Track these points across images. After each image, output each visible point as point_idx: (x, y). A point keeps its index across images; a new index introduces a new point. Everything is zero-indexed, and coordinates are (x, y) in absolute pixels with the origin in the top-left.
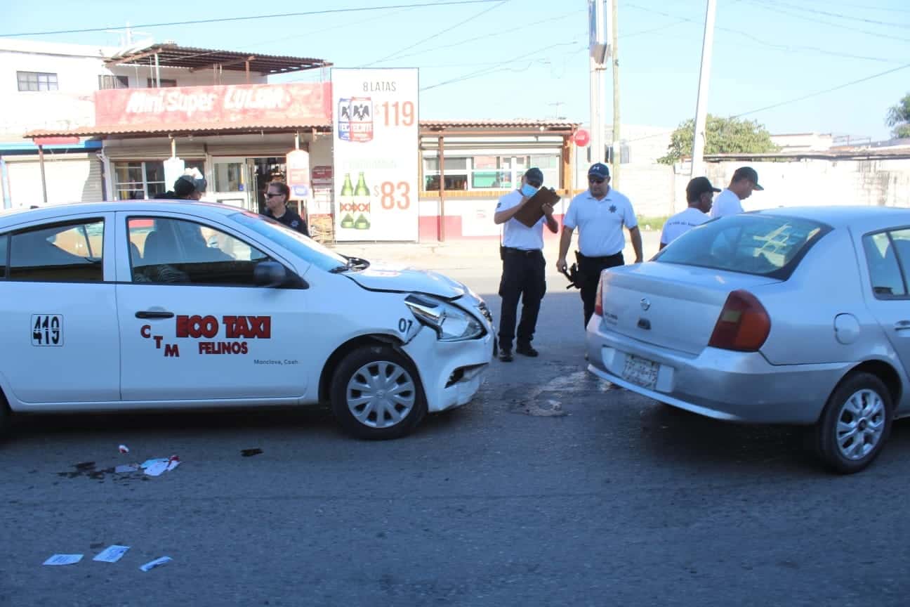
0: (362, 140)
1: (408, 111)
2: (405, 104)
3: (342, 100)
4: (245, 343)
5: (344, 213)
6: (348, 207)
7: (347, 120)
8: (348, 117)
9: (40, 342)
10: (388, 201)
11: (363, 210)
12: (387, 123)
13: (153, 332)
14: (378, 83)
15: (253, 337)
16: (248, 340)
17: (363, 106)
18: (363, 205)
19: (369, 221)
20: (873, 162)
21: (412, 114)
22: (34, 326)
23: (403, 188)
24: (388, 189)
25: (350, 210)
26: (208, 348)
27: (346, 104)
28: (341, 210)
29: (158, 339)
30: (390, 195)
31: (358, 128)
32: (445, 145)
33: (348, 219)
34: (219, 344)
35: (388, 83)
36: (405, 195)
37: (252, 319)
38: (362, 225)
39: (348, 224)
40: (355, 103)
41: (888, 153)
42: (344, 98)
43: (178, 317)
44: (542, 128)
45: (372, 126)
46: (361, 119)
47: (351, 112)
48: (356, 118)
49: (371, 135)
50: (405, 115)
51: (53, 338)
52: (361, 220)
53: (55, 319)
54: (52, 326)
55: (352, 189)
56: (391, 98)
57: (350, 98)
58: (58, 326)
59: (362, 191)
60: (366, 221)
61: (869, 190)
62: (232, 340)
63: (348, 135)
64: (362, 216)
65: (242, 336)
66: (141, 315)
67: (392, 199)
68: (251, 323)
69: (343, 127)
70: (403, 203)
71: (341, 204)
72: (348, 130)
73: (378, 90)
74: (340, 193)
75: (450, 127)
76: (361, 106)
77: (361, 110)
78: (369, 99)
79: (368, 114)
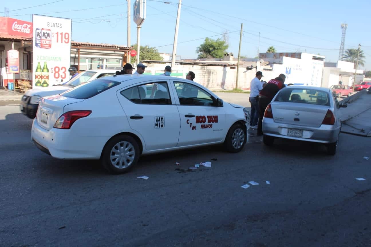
0: (46, 47)
1: (67, 37)
2: (66, 34)
3: (37, 29)
4: (212, 125)
5: (37, 80)
6: (39, 77)
7: (39, 38)
8: (40, 37)
9: (157, 127)
10: (57, 75)
11: (46, 79)
12: (57, 42)
13: (190, 122)
14: (54, 23)
15: (214, 122)
16: (213, 123)
17: (47, 33)
18: (46, 76)
19: (48, 83)
20: (206, 66)
21: (68, 39)
22: (156, 121)
23: (64, 70)
24: (57, 70)
25: (40, 78)
26: (203, 126)
27: (39, 31)
28: (36, 78)
29: (191, 124)
30: (58, 72)
31: (44, 42)
32: (80, 52)
33: (39, 82)
34: (206, 125)
35: (58, 24)
36: (64, 73)
37: (214, 116)
38: (45, 85)
39: (39, 84)
40: (43, 31)
41: (210, 64)
42: (38, 28)
43: (196, 116)
44: (118, 48)
45: (51, 42)
46: (46, 39)
47: (41, 35)
48: (43, 38)
49: (50, 46)
50: (66, 39)
51: (161, 125)
52: (45, 83)
53: (162, 118)
54: (161, 121)
55: (41, 69)
56: (60, 31)
57: (41, 28)
58: (163, 121)
59: (45, 70)
60: (47, 83)
61: (204, 76)
62: (209, 124)
63: (40, 45)
64: (45, 81)
65: (211, 122)
66: (186, 116)
67: (59, 74)
68: (214, 118)
69: (37, 41)
70: (63, 76)
71: (36, 76)
72: (40, 43)
73: (54, 27)
74: (35, 71)
75: (83, 45)
76: (46, 33)
77: (46, 35)
78: (50, 30)
79: (49, 37)
